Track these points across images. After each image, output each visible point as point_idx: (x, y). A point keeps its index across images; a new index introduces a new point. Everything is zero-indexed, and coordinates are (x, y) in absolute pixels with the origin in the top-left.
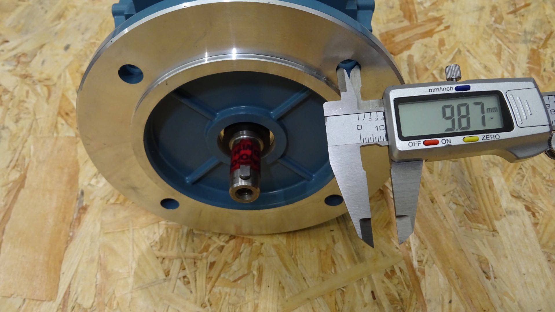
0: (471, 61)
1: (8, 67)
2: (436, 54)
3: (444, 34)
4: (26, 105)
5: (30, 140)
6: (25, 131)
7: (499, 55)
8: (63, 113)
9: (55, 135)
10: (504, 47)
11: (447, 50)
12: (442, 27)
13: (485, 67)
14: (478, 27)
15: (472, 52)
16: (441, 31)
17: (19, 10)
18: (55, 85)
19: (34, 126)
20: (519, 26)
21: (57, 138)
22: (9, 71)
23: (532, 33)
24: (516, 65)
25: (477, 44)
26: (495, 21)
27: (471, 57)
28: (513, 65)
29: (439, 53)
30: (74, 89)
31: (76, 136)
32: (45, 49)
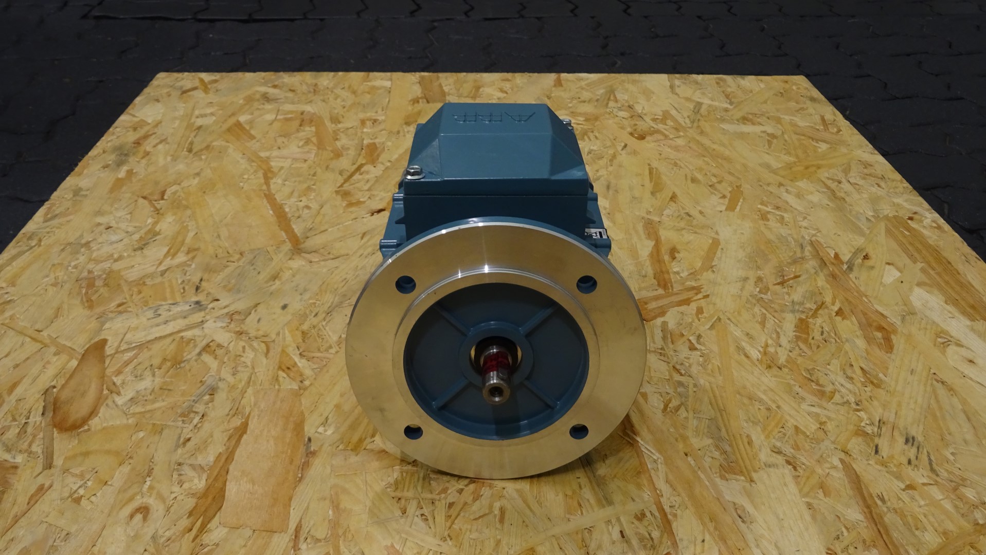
0: (732, 328)
1: (220, 324)
2: (693, 321)
3: (703, 303)
4: (242, 359)
5: (250, 391)
6: (243, 383)
7: (763, 323)
8: (284, 367)
9: (277, 387)
10: (768, 315)
11: (705, 318)
12: (700, 296)
13: (748, 334)
14: (740, 297)
15: (733, 320)
16: (700, 299)
17: (227, 271)
18: (274, 341)
19: (253, 378)
20: (786, 297)
21: (279, 390)
22: (221, 327)
23: (801, 304)
24: (781, 333)
25: (739, 313)
26: (760, 292)
27: (732, 325)
28: (778, 333)
29: (696, 321)
30: (295, 345)
31: (300, 389)
32: (260, 308)
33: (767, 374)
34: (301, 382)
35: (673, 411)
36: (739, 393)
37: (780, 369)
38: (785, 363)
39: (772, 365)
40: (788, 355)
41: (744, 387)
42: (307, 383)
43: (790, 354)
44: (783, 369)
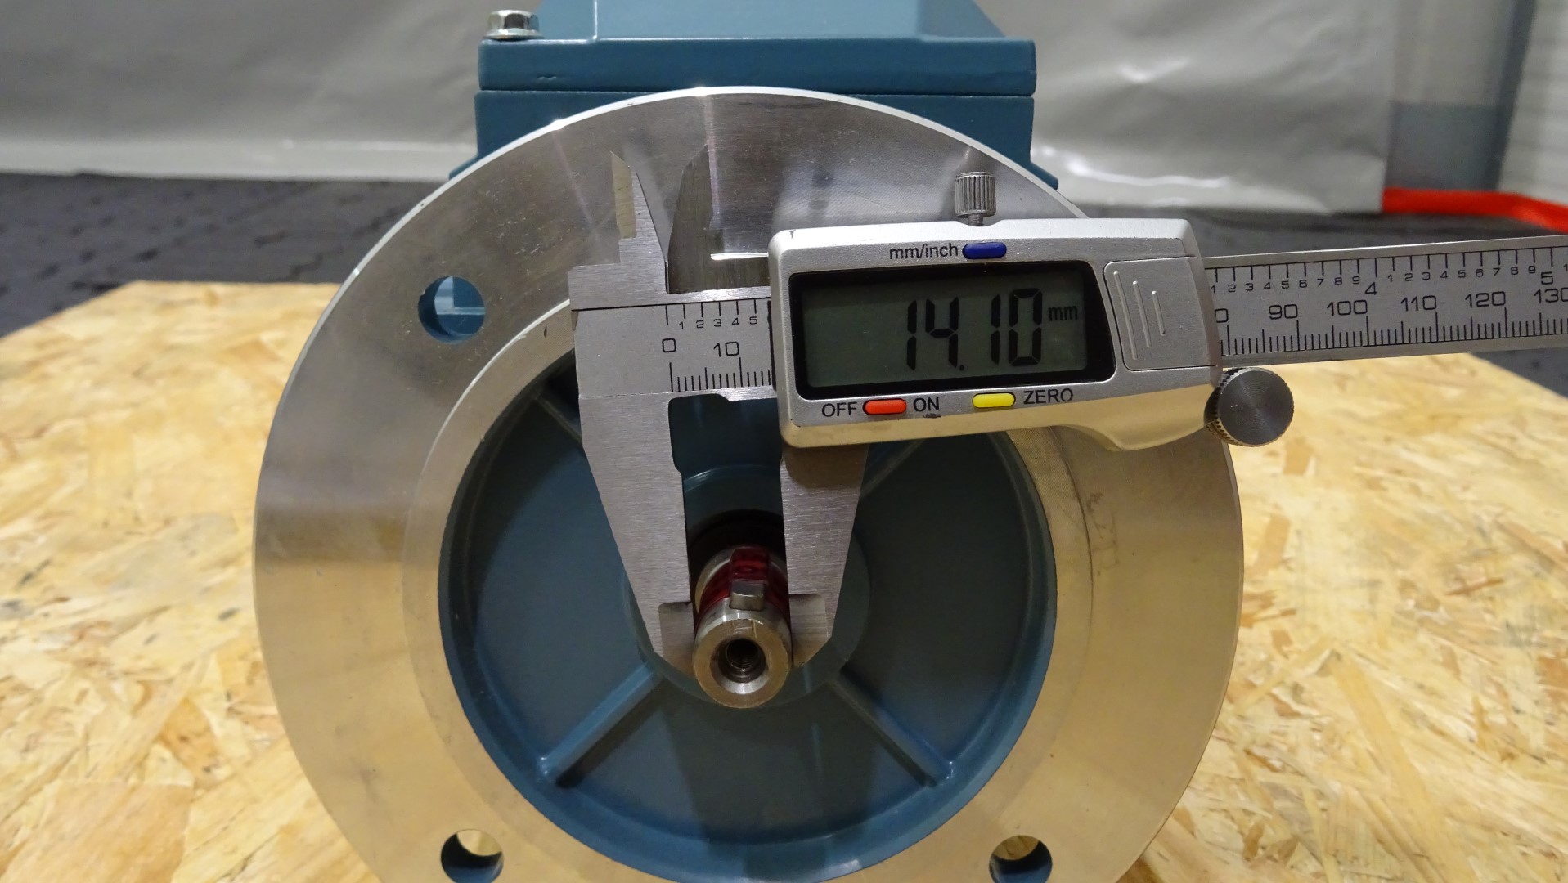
0: (1374, 672)
1: (47, 644)
2: (1270, 659)
3: (1285, 624)
4: (68, 717)
5: (50, 790)
6: (41, 770)
7: (1451, 663)
8: (172, 737)
9: (133, 780)
10: (1458, 650)
11: (1300, 652)
12: (1271, 612)
13: (1421, 687)
14: (1374, 615)
15: (1372, 656)
16: (1274, 617)
17: (120, 550)
18: (170, 681)
19: (74, 761)
20: (1488, 617)
21: (134, 789)
22: (48, 652)
23: (1531, 630)
24: (1508, 687)
25: (1383, 644)
26: (1418, 605)
27: (1373, 668)
28: (1499, 687)
29: (1279, 658)
30: (221, 690)
31: (197, 786)
32: (163, 619)
33: (1511, 773)
34: (207, 770)
35: (1276, 856)
36: (1451, 816)
37: (1542, 761)
38: (1547, 749)
39: (1512, 750)
40: (1548, 732)
41: (1461, 802)
42: (221, 773)
43: (1552, 729)
44: (1548, 761)
